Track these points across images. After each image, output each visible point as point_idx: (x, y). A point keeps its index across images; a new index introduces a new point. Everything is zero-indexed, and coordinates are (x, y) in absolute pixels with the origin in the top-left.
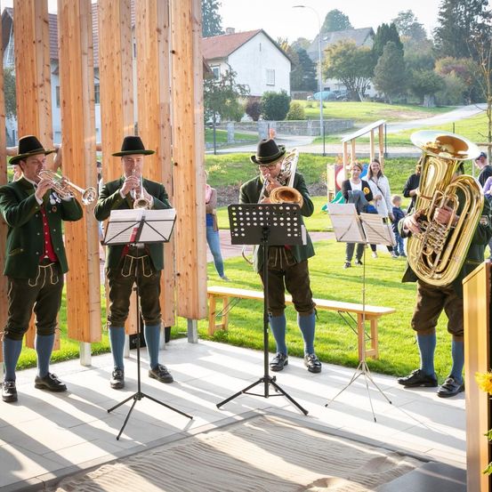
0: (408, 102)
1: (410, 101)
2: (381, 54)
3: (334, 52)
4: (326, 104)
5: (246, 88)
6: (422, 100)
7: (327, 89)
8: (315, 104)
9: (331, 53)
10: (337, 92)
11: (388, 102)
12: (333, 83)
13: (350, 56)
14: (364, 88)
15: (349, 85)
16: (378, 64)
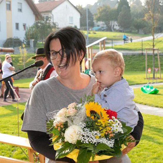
0: (132, 32)
1: (133, 31)
2: (121, 11)
3: (101, 10)
4: (97, 32)
5: (57, 24)
6: (138, 31)
7: (98, 26)
8: (92, 32)
9: (99, 10)
10: (103, 27)
11: (124, 32)
12: (101, 23)
13: (108, 12)
14: (114, 26)
15: (107, 24)
16: (119, 15)
